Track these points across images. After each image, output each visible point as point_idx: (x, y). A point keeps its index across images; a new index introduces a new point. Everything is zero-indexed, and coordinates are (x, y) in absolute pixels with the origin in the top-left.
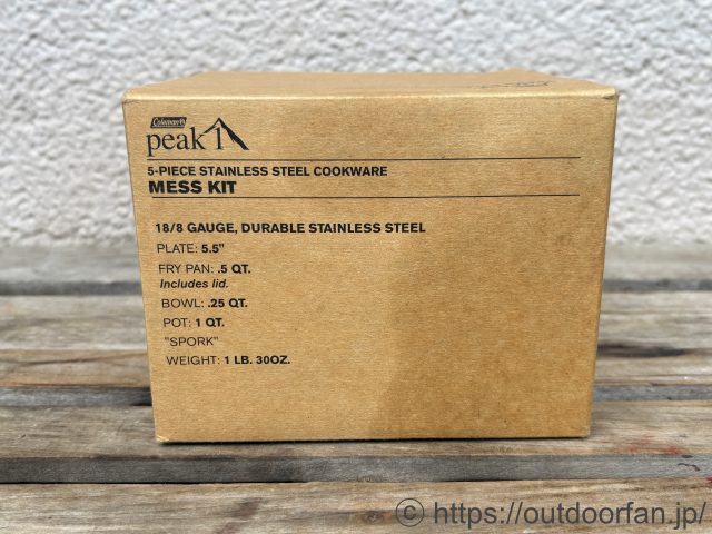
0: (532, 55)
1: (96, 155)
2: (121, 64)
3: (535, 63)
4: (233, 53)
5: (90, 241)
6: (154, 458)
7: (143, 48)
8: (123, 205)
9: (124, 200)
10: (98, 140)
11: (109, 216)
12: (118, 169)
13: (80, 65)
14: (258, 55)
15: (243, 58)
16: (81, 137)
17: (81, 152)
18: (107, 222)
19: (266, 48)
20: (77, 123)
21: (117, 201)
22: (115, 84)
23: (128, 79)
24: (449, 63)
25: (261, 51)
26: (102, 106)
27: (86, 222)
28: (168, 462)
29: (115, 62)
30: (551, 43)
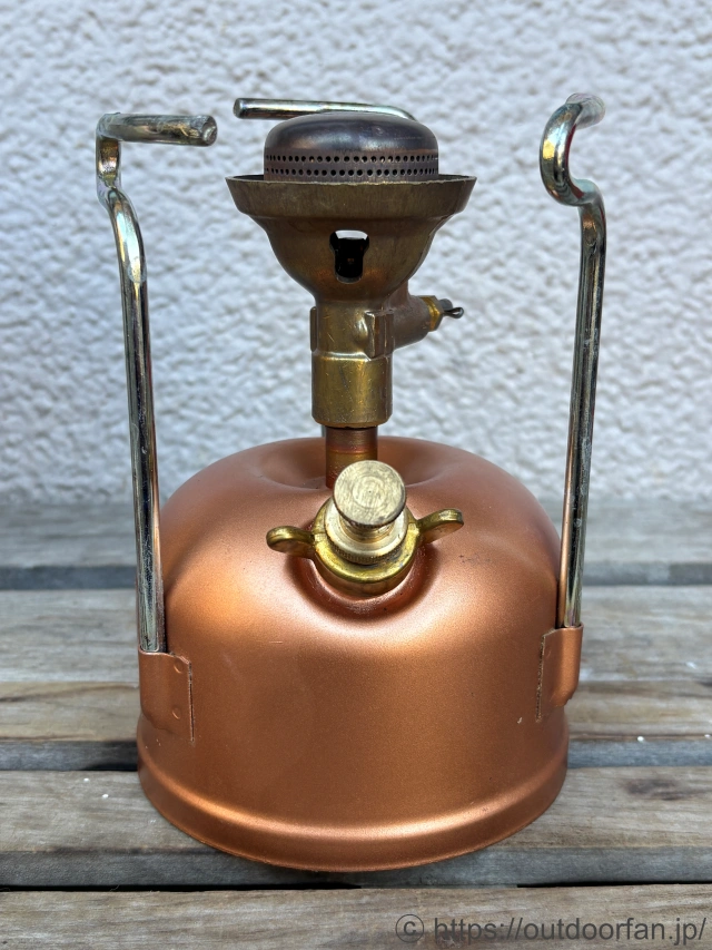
2: (10, 238)
4: (177, 223)
6: (136, 852)
7: (42, 215)
14: (215, 226)
15: (192, 230)
19: (225, 216)
23: (21, 260)
24: (498, 239)
25: (218, 221)
28: (156, 857)
30: (650, 208)
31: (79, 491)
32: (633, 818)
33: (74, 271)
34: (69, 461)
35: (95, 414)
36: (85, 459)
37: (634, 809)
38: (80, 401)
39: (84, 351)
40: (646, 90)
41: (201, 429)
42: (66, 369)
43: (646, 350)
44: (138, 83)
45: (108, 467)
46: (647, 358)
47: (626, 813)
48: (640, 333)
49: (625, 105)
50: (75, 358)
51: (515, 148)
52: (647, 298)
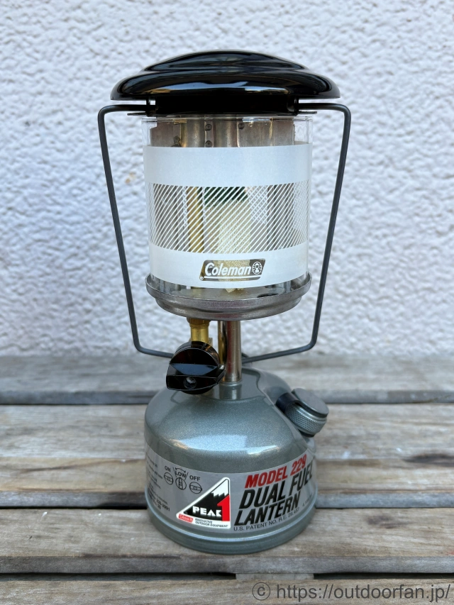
0: (369, 223)
1: (54, 292)
2: (72, 228)
3: (370, 228)
5: (48, 353)
7: (88, 217)
8: (72, 327)
9: (73, 323)
10: (54, 282)
11: (63, 334)
12: (68, 302)
13: (42, 229)
16: (42, 279)
17: (42, 290)
18: (61, 339)
20: (40, 269)
21: (68, 325)
22: (68, 242)
23: (77, 239)
26: (58, 257)
27: (46, 339)
29: (67, 226)
30: (383, 214)
31: (105, 349)
32: (371, 539)
33: (103, 244)
34: (100, 335)
35: (113, 312)
36: (108, 334)
37: (371, 533)
38: (105, 306)
39: (108, 282)
40: (381, 157)
41: (165, 319)
42: (99, 290)
43: (382, 282)
44: (135, 154)
45: (119, 337)
46: (382, 285)
47: (368, 536)
48: (378, 273)
49: (371, 164)
50: (104, 286)
51: (317, 186)
52: (381, 257)
